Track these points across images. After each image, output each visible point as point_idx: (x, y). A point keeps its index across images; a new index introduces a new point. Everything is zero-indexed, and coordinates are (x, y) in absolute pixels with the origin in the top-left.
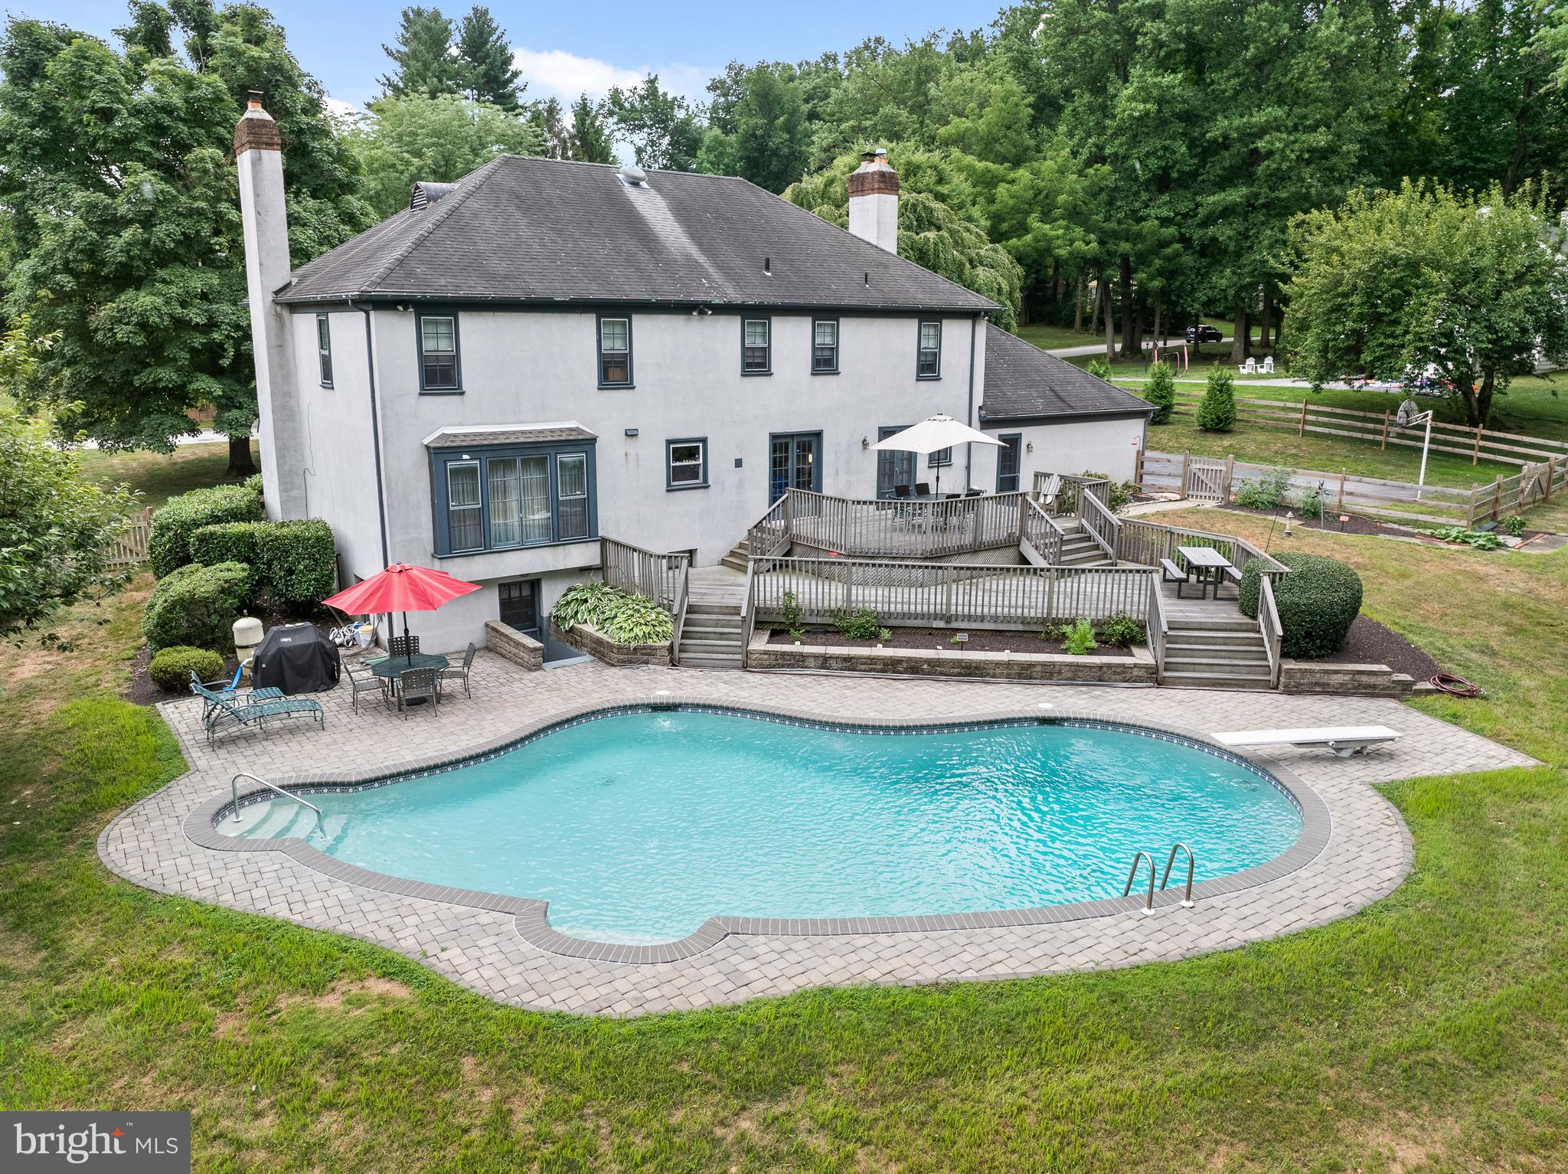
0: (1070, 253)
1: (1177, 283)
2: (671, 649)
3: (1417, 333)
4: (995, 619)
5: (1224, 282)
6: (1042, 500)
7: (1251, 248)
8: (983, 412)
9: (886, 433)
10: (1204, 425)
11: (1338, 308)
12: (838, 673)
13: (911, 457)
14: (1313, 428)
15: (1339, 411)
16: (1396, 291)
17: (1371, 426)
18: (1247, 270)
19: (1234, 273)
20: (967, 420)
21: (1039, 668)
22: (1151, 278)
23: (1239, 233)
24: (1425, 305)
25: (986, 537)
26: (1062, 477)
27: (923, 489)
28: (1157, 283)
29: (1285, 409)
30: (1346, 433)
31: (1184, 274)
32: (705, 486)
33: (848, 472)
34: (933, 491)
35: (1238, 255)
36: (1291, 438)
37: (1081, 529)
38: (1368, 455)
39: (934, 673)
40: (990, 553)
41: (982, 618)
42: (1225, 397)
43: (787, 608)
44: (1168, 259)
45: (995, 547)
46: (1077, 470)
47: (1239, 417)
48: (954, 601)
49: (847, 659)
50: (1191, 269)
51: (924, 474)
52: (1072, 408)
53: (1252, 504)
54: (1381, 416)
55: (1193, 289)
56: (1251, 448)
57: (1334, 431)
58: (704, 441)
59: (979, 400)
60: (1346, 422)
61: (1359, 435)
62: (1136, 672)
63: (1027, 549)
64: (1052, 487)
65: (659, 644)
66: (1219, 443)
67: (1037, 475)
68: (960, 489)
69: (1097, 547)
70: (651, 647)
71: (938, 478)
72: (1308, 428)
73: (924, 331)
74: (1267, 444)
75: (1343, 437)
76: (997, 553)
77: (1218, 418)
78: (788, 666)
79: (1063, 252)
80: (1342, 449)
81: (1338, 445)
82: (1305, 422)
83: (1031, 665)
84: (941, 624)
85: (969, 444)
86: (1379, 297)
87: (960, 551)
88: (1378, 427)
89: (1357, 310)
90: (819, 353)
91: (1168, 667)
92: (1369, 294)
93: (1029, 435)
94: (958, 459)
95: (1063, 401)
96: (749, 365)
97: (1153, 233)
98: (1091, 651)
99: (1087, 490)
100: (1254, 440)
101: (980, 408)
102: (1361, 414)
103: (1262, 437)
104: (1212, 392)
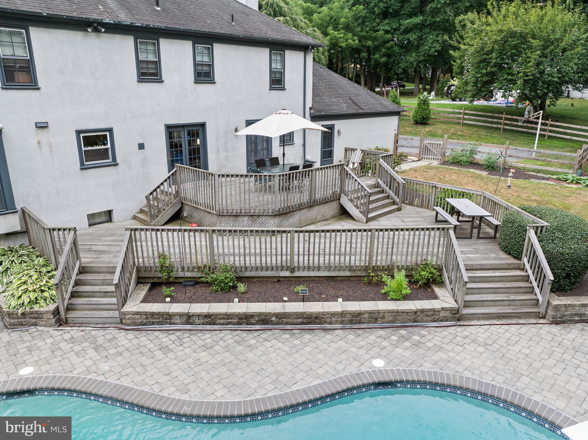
0: (346, 45)
1: (392, 60)
2: (56, 312)
3: (525, 72)
4: (329, 268)
5: (412, 59)
6: (351, 166)
7: (424, 44)
8: (312, 111)
9: (249, 123)
10: (416, 121)
11: (484, 61)
12: (200, 327)
13: (268, 140)
14: (467, 122)
15: (480, 113)
16: (514, 51)
17: (496, 120)
18: (422, 53)
19: (416, 55)
20: (302, 114)
21: (367, 315)
22: (381, 57)
23: (419, 37)
24: (529, 58)
25: (319, 195)
26: (363, 151)
27: (275, 162)
28: (384, 59)
29: (454, 113)
30: (483, 124)
31: (394, 56)
32: (115, 164)
33: (226, 150)
34: (281, 162)
35: (418, 47)
36: (458, 127)
37: (377, 186)
38: (496, 135)
39: (281, 324)
40: (321, 206)
41: (319, 268)
42: (426, 107)
43: (162, 267)
44: (388, 49)
45: (325, 202)
46: (371, 146)
47: (432, 117)
48: (296, 250)
49: (207, 316)
50: (398, 53)
51: (276, 151)
52: (362, 109)
53: (458, 162)
54: (501, 116)
55: (399, 63)
56: (440, 132)
57: (477, 123)
58: (110, 130)
59: (309, 103)
60: (484, 119)
61: (490, 125)
62: (442, 314)
63: (345, 201)
64: (356, 158)
65: (45, 309)
66: (424, 129)
67: (346, 150)
68: (300, 162)
69: (388, 197)
70: (37, 312)
71: (284, 154)
72: (465, 122)
73: (273, 57)
74: (447, 130)
75: (481, 126)
76: (326, 206)
77: (423, 117)
78: (158, 323)
79: (343, 45)
80: (483, 132)
81: (480, 130)
82: (464, 119)
83: (360, 314)
84: (287, 274)
85: (304, 130)
86: (505, 54)
87: (300, 207)
88: (500, 121)
89: (494, 61)
90: (200, 68)
91: (467, 304)
92: (501, 53)
93: (338, 124)
94: (298, 140)
95: (357, 105)
96: (143, 74)
97: (382, 37)
98: (406, 298)
99: (381, 160)
100: (440, 128)
101: (310, 108)
102: (491, 114)
103: (444, 126)
104: (419, 104)
